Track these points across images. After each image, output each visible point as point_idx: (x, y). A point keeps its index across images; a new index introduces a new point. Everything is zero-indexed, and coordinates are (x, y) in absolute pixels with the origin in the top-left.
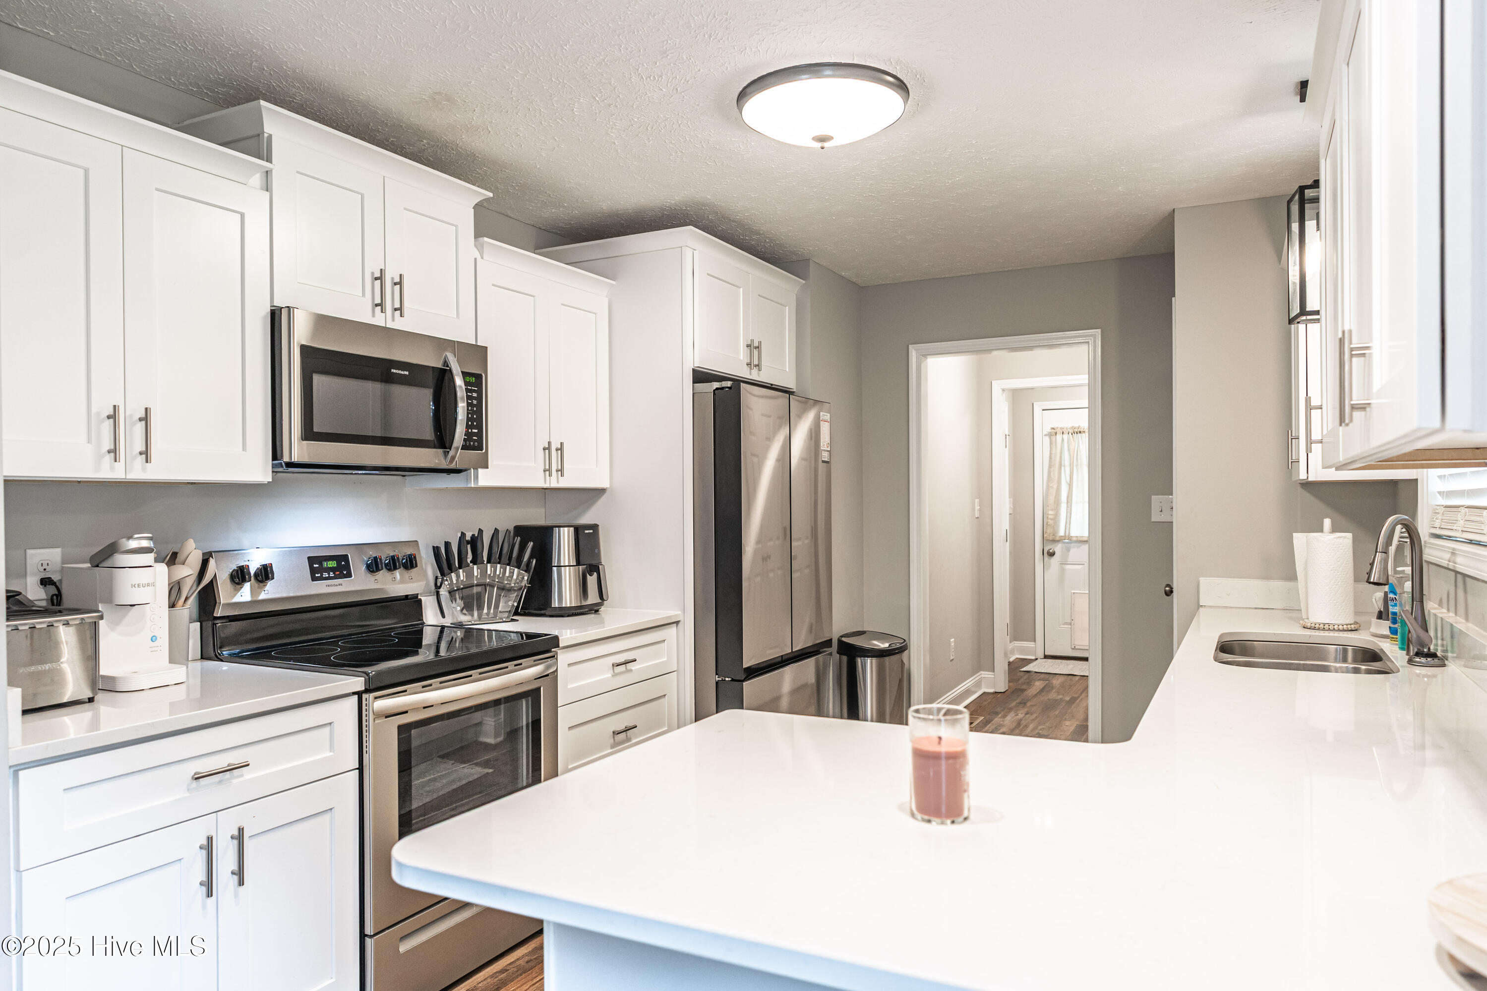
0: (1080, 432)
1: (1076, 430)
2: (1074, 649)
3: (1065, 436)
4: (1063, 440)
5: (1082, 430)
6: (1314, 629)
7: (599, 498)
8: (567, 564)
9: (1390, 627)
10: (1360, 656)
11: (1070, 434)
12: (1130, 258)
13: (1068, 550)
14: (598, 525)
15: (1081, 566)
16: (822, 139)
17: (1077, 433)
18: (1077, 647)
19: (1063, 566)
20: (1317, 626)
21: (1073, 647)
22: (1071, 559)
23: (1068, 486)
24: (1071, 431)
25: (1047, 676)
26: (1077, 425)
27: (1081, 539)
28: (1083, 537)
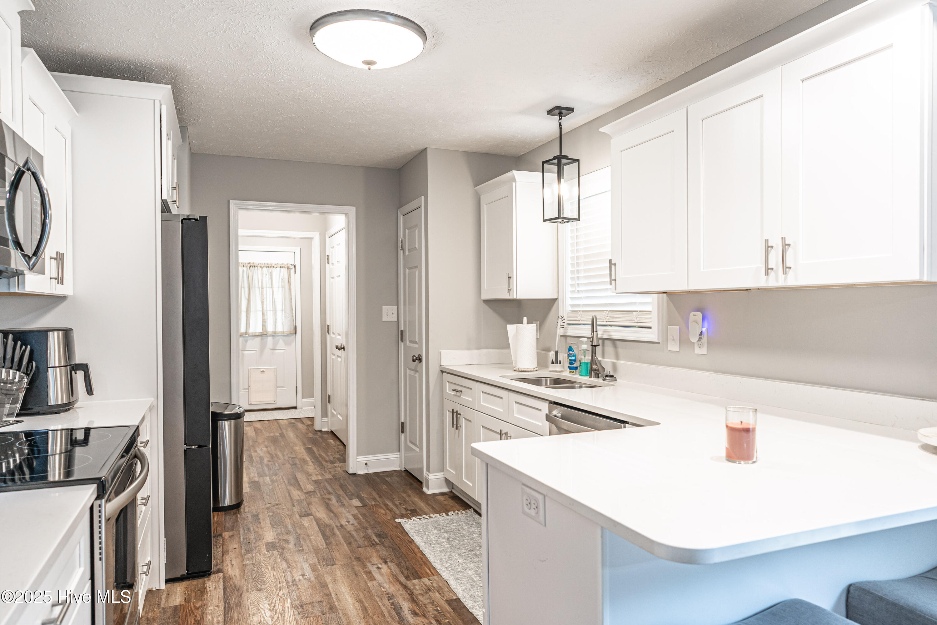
0: (254, 266)
1: (252, 265)
2: (251, 404)
3: (245, 268)
4: (243, 271)
5: (256, 265)
6: (524, 371)
7: (57, 305)
8: (57, 365)
9: (569, 367)
10: (552, 382)
11: (248, 267)
12: (372, 167)
13: (246, 341)
14: (72, 330)
15: (255, 351)
16: (369, 63)
17: (252, 267)
18: (252, 403)
19: (243, 352)
20: (525, 370)
21: (250, 404)
22: (247, 348)
23: (247, 301)
24: (249, 265)
25: (250, 423)
26: (252, 262)
27: (255, 334)
28: (255, 333)
